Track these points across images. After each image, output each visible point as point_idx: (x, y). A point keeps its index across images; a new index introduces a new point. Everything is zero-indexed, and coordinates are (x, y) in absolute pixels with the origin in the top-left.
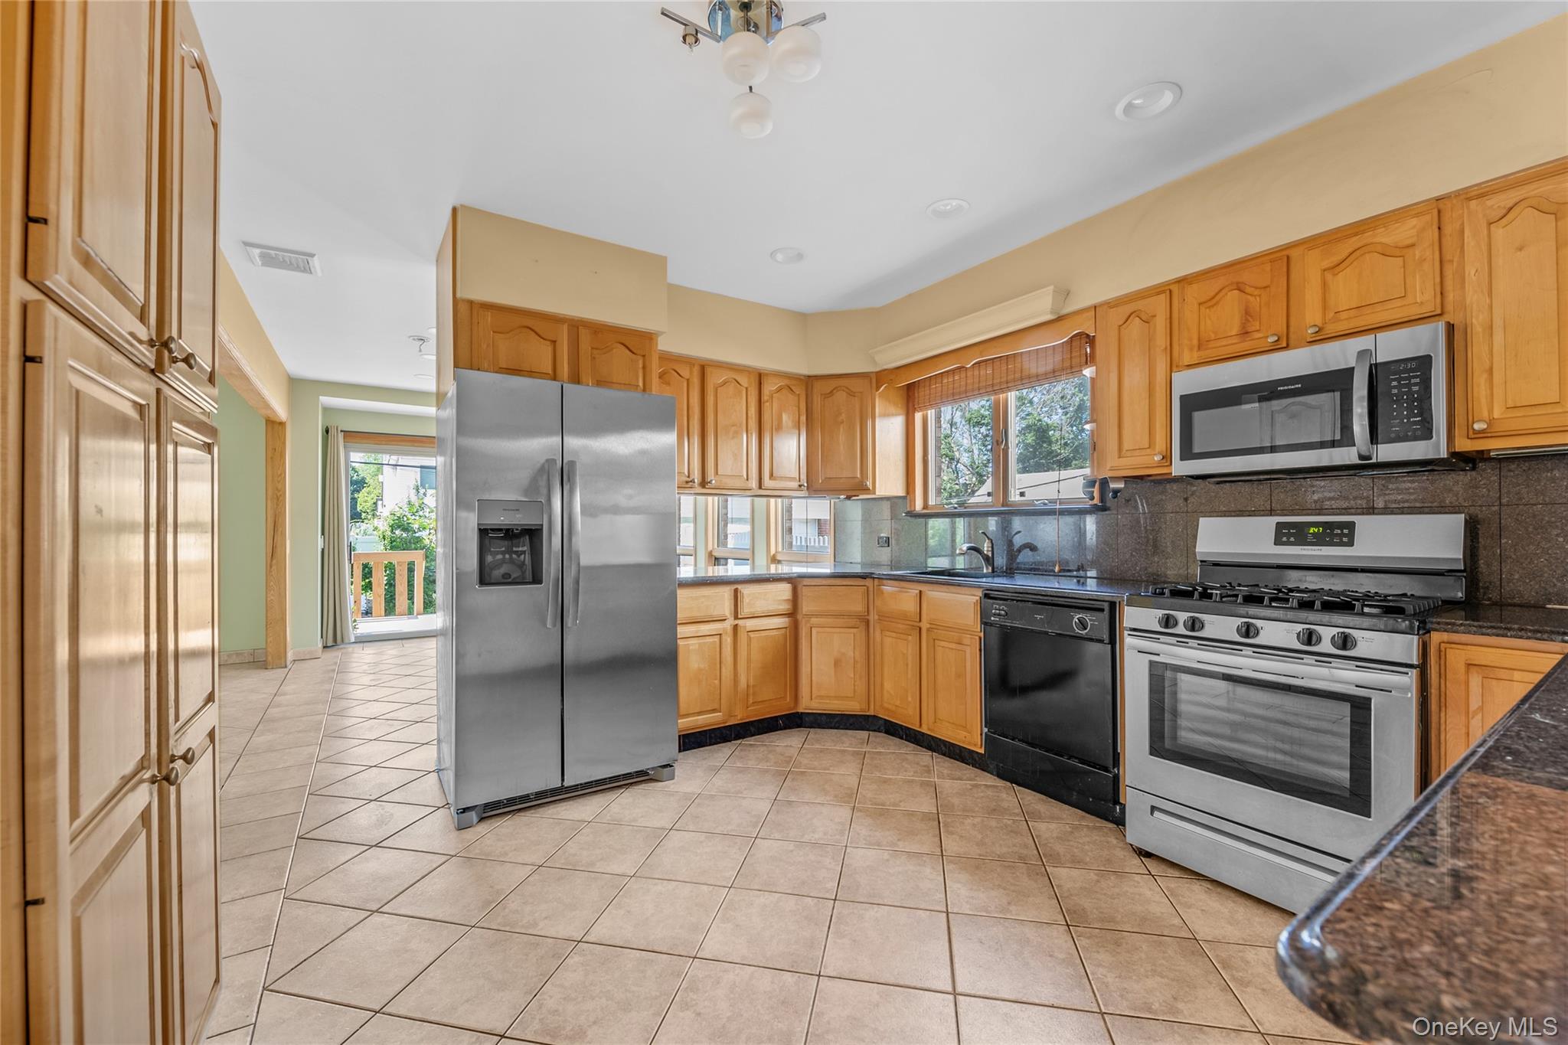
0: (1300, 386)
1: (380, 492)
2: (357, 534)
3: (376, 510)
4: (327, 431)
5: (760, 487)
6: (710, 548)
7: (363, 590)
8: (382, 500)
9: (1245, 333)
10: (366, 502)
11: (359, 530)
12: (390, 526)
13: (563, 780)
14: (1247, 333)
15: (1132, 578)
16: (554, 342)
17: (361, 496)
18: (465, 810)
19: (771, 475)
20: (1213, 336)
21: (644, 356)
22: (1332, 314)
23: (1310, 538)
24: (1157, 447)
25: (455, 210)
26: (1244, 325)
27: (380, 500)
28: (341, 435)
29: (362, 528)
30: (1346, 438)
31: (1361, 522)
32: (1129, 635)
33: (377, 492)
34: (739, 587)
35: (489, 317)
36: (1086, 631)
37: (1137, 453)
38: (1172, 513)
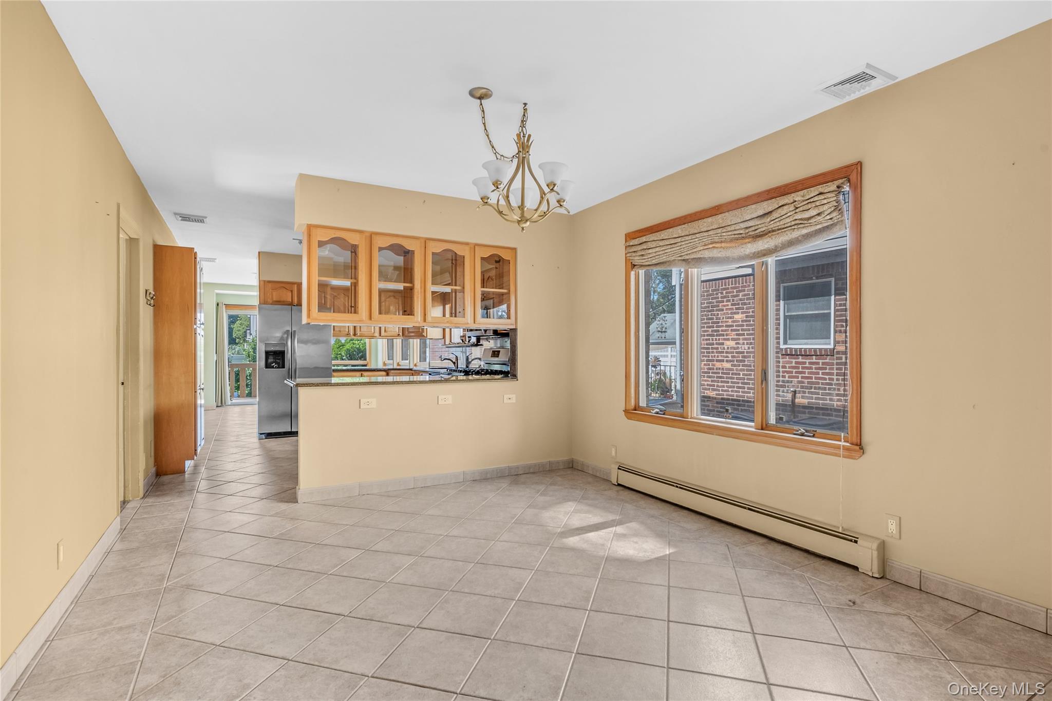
1: (249, 323)
2: (233, 354)
3: (246, 336)
4: (218, 305)
5: (380, 336)
6: (384, 360)
7: (236, 389)
8: (250, 330)
10: (239, 331)
11: (234, 351)
12: (253, 349)
13: (291, 429)
16: (292, 291)
17: (236, 326)
18: (261, 434)
19: (385, 331)
21: (324, 292)
25: (259, 253)
27: (248, 330)
28: (224, 306)
29: (236, 350)
33: (246, 323)
34: (363, 373)
35: (270, 285)
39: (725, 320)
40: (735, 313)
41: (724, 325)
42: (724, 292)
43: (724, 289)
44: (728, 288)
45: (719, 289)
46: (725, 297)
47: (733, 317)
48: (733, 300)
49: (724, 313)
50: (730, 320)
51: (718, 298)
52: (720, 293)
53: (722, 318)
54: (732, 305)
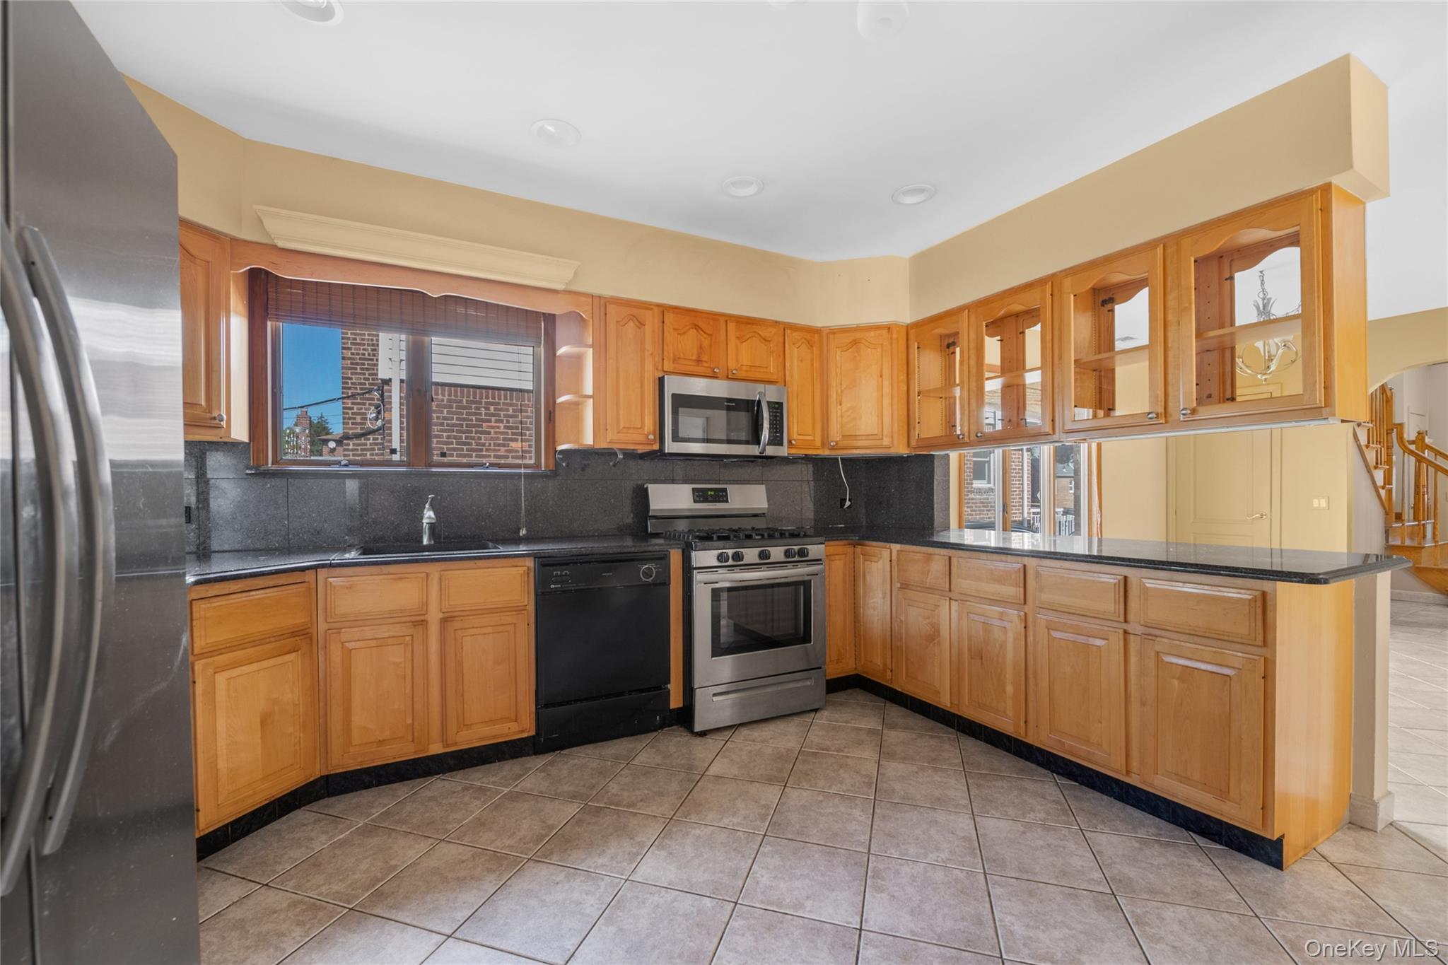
0: (734, 404)
9: (699, 361)
14: (701, 361)
15: (579, 535)
20: (682, 356)
22: (739, 365)
23: (710, 499)
24: (646, 428)
26: (699, 355)
30: (757, 441)
31: (731, 489)
32: (698, 572)
36: (651, 579)
37: (631, 431)
38: (612, 480)
39: (492, 447)
40: (511, 440)
41: (492, 454)
42: (492, 408)
43: (492, 404)
44: (499, 404)
45: (481, 403)
46: (493, 415)
47: (508, 444)
48: (508, 422)
49: (492, 438)
50: (503, 449)
51: (480, 414)
52: (484, 408)
53: (487, 444)
54: (506, 427)
